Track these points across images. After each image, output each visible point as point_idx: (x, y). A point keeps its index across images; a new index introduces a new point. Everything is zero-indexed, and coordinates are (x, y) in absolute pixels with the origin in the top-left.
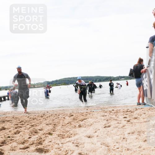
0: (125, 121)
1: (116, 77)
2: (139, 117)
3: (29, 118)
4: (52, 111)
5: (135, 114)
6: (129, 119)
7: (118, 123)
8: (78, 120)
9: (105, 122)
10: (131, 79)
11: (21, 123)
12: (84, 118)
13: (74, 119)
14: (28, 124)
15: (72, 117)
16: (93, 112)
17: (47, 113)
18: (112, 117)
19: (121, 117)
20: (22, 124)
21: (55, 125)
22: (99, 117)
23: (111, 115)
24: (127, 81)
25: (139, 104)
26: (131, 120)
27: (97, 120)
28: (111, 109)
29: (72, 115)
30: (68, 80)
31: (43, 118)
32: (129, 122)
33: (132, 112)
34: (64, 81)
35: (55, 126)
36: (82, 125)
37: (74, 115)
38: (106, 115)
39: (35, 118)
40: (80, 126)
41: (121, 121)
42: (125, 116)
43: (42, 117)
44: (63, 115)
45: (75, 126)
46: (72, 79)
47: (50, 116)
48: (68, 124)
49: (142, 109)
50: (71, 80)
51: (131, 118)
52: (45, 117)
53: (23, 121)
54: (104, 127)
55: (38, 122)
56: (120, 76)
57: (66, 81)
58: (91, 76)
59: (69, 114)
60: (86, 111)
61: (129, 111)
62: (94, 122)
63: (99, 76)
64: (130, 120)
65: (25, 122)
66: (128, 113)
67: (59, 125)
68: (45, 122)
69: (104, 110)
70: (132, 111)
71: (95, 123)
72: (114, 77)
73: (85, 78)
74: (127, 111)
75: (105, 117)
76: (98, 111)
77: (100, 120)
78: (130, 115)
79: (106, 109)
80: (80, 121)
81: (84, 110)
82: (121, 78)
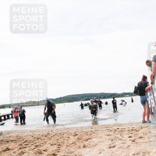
0: (130, 140)
2: (144, 136)
3: (33, 138)
4: (57, 130)
7: (123, 143)
8: (82, 140)
9: (110, 142)
11: (26, 143)
12: (89, 137)
13: (78, 139)
14: (32, 145)
15: (77, 137)
16: (98, 130)
17: (52, 132)
18: (117, 136)
19: (126, 136)
20: (26, 145)
21: (59, 145)
22: (104, 137)
23: (116, 134)
24: (132, 98)
25: (144, 122)
26: (136, 140)
27: (101, 140)
28: (116, 128)
29: (77, 135)
30: (72, 98)
31: (48, 137)
32: (134, 142)
33: (137, 131)
34: (68, 98)
36: (86, 146)
37: (79, 134)
38: (110, 134)
39: (40, 138)
40: (84, 147)
41: (126, 140)
42: (130, 135)
43: (46, 136)
44: (67, 134)
45: (80, 147)
46: (76, 96)
47: (54, 136)
48: (72, 144)
49: (147, 127)
50: (75, 98)
51: (136, 137)
52: (49, 136)
53: (27, 141)
54: (109, 147)
55: (42, 142)
56: (124, 93)
57: (70, 98)
58: (96, 93)
59: (73, 133)
60: (90, 130)
61: (135, 130)
62: (99, 142)
63: (104, 93)
64: (135, 140)
65: (30, 142)
66: (133, 132)
67: (64, 145)
68: (50, 142)
69: (109, 128)
70: (137, 130)
71: (99, 143)
72: (119, 93)
73: (90, 95)
74: (132, 130)
75: (109, 136)
76: (103, 129)
77: (104, 140)
78: (135, 134)
79: (111, 128)
80: (84, 141)
81: (88, 129)
82: (125, 95)
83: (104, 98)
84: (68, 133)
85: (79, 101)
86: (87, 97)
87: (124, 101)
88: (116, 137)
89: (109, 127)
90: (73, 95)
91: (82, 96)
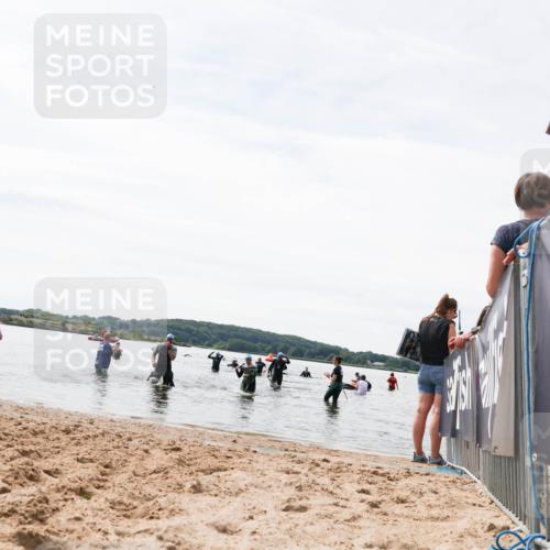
1: (356, 351)
2: (413, 498)
4: (109, 424)
5: (402, 488)
6: (379, 499)
7: (336, 505)
8: (193, 468)
9: (291, 492)
10: (405, 371)
12: (218, 465)
13: (180, 462)
14: (9, 446)
15: (175, 455)
16: (255, 452)
17: (89, 426)
18: (318, 481)
19: (350, 488)
21: (106, 467)
22: (271, 473)
23: (315, 473)
25: (420, 458)
26: (383, 503)
27: (262, 478)
28: (318, 457)
29: (178, 449)
30: (188, 330)
31: (72, 436)
32: (376, 510)
33: (390, 479)
35: (108, 470)
36: (204, 487)
37: (186, 450)
38: (299, 470)
39: (42, 432)
40: (197, 489)
41: (347, 500)
42: (366, 487)
43: (67, 432)
44: (144, 440)
45: (181, 486)
46: (201, 329)
47: (96, 436)
48: (155, 472)
49: (427, 474)
50: (198, 332)
51: (384, 497)
52: (79, 435)
54: (284, 507)
56: (370, 353)
57: (180, 329)
59: (165, 443)
60: (230, 445)
61: (383, 475)
62: (252, 485)
63: (299, 339)
64: (380, 503)
66: (376, 478)
67: (124, 469)
68: (75, 452)
69: (294, 454)
70: (392, 476)
71: (252, 489)
72: (351, 350)
73: (250, 334)
74: (375, 473)
75: (292, 475)
76: (273, 453)
77: (271, 484)
78: (384, 486)
79: (302, 455)
80: (200, 473)
81: (221, 440)
82: (372, 362)
83: (299, 355)
84: (149, 438)
85: (209, 346)
86: (239, 340)
87: (364, 378)
88: (313, 481)
89: (295, 451)
90: (193, 323)
91: (224, 332)
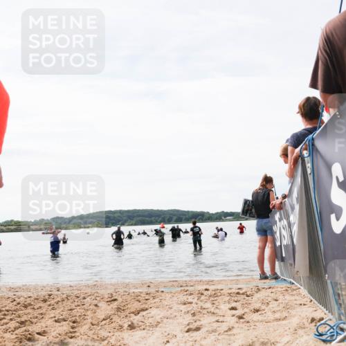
0: (233, 316)
2: (264, 307)
3: (15, 303)
4: (69, 288)
5: (255, 302)
6: (243, 312)
7: (217, 321)
8: (127, 313)
9: (189, 318)
12: (142, 307)
13: (118, 309)
14: (12, 320)
15: (115, 305)
16: (162, 292)
17: (58, 293)
18: (205, 306)
19: (224, 307)
21: (74, 322)
22: (175, 307)
23: (201, 301)
25: (264, 277)
26: (246, 315)
27: (170, 312)
28: (201, 288)
29: (115, 300)
30: (109, 217)
31: (48, 303)
32: (241, 320)
33: (248, 296)
35: (75, 325)
36: (136, 325)
37: (120, 300)
38: (190, 300)
39: (30, 304)
40: (132, 327)
41: (224, 316)
42: (234, 305)
43: (45, 301)
44: (93, 297)
45: (121, 327)
46: (116, 215)
47: (63, 301)
48: (104, 320)
49: (270, 288)
50: (114, 217)
51: (246, 310)
52: (53, 302)
53: (0, 311)
54: (186, 329)
55: (36, 313)
56: (223, 212)
58: (160, 209)
59: (106, 296)
60: (145, 290)
61: (243, 294)
62: (164, 318)
63: (178, 211)
64: (244, 314)
65: (6, 313)
66: (240, 297)
67: (85, 322)
68: (53, 315)
69: (186, 288)
70: (248, 293)
71: (165, 320)
72: (211, 212)
73: (146, 213)
74: (238, 293)
75: (188, 305)
76: (174, 290)
77: (177, 314)
78: (245, 302)
79: (192, 288)
80: (132, 315)
81: (141, 287)
82: (225, 217)
83: (179, 221)
84: (96, 295)
85: (124, 225)
86: (140, 218)
87: (221, 230)
88: (201, 307)
89: (187, 286)
91: (130, 214)
